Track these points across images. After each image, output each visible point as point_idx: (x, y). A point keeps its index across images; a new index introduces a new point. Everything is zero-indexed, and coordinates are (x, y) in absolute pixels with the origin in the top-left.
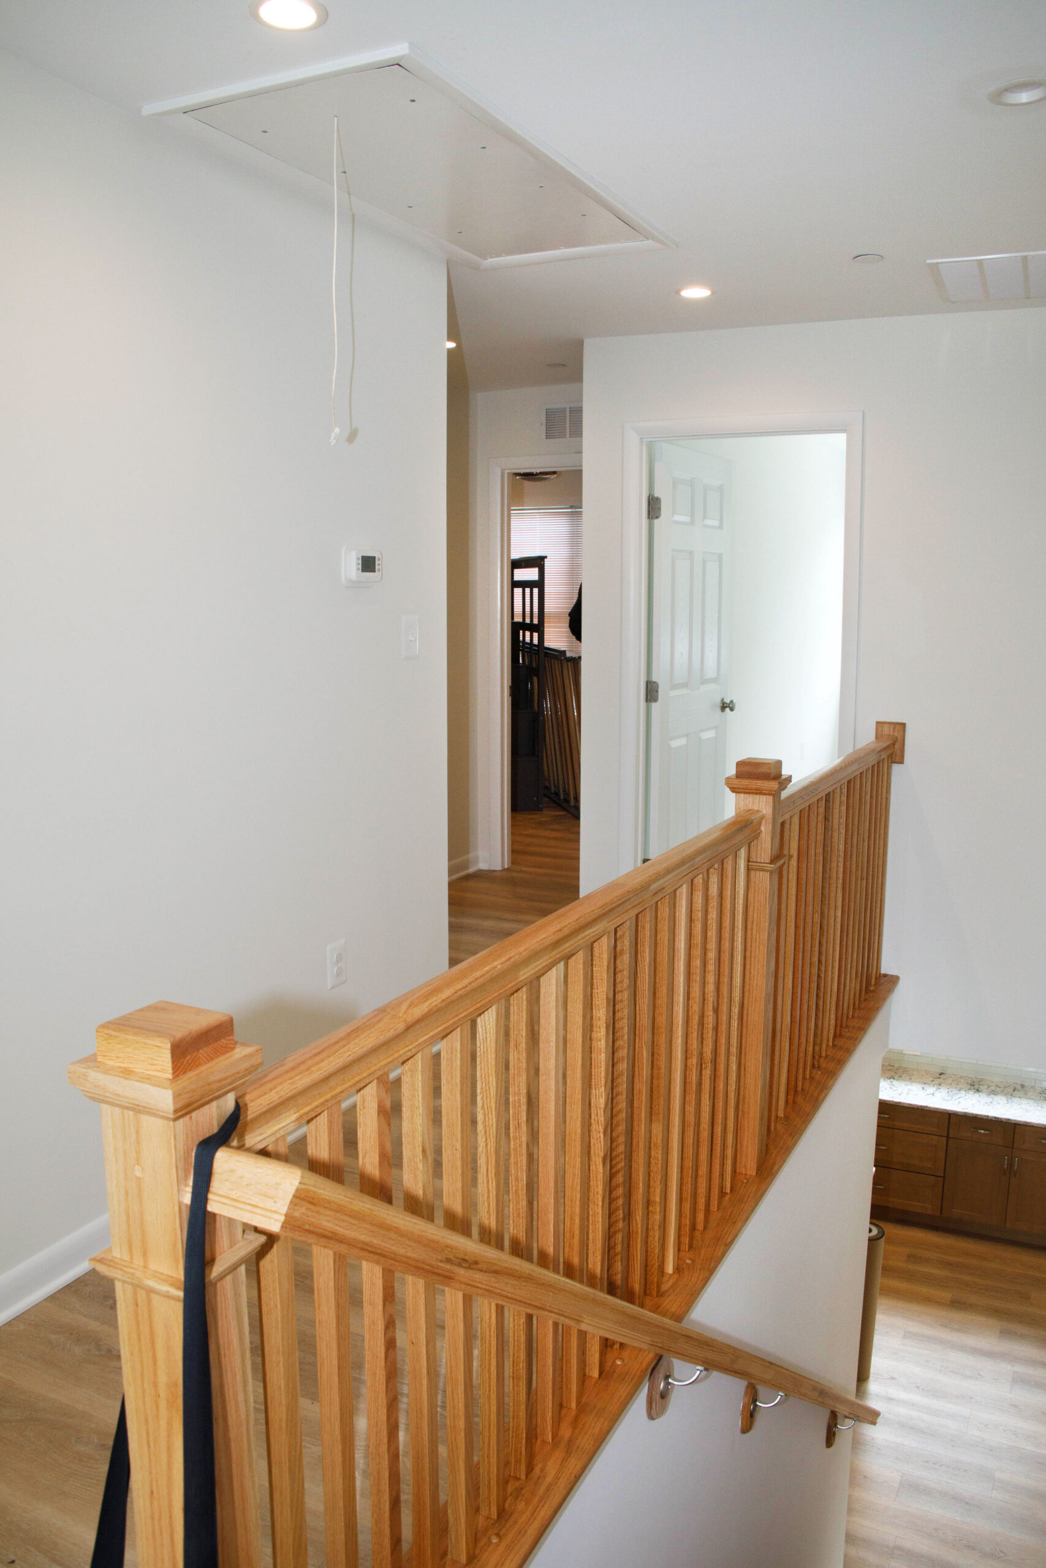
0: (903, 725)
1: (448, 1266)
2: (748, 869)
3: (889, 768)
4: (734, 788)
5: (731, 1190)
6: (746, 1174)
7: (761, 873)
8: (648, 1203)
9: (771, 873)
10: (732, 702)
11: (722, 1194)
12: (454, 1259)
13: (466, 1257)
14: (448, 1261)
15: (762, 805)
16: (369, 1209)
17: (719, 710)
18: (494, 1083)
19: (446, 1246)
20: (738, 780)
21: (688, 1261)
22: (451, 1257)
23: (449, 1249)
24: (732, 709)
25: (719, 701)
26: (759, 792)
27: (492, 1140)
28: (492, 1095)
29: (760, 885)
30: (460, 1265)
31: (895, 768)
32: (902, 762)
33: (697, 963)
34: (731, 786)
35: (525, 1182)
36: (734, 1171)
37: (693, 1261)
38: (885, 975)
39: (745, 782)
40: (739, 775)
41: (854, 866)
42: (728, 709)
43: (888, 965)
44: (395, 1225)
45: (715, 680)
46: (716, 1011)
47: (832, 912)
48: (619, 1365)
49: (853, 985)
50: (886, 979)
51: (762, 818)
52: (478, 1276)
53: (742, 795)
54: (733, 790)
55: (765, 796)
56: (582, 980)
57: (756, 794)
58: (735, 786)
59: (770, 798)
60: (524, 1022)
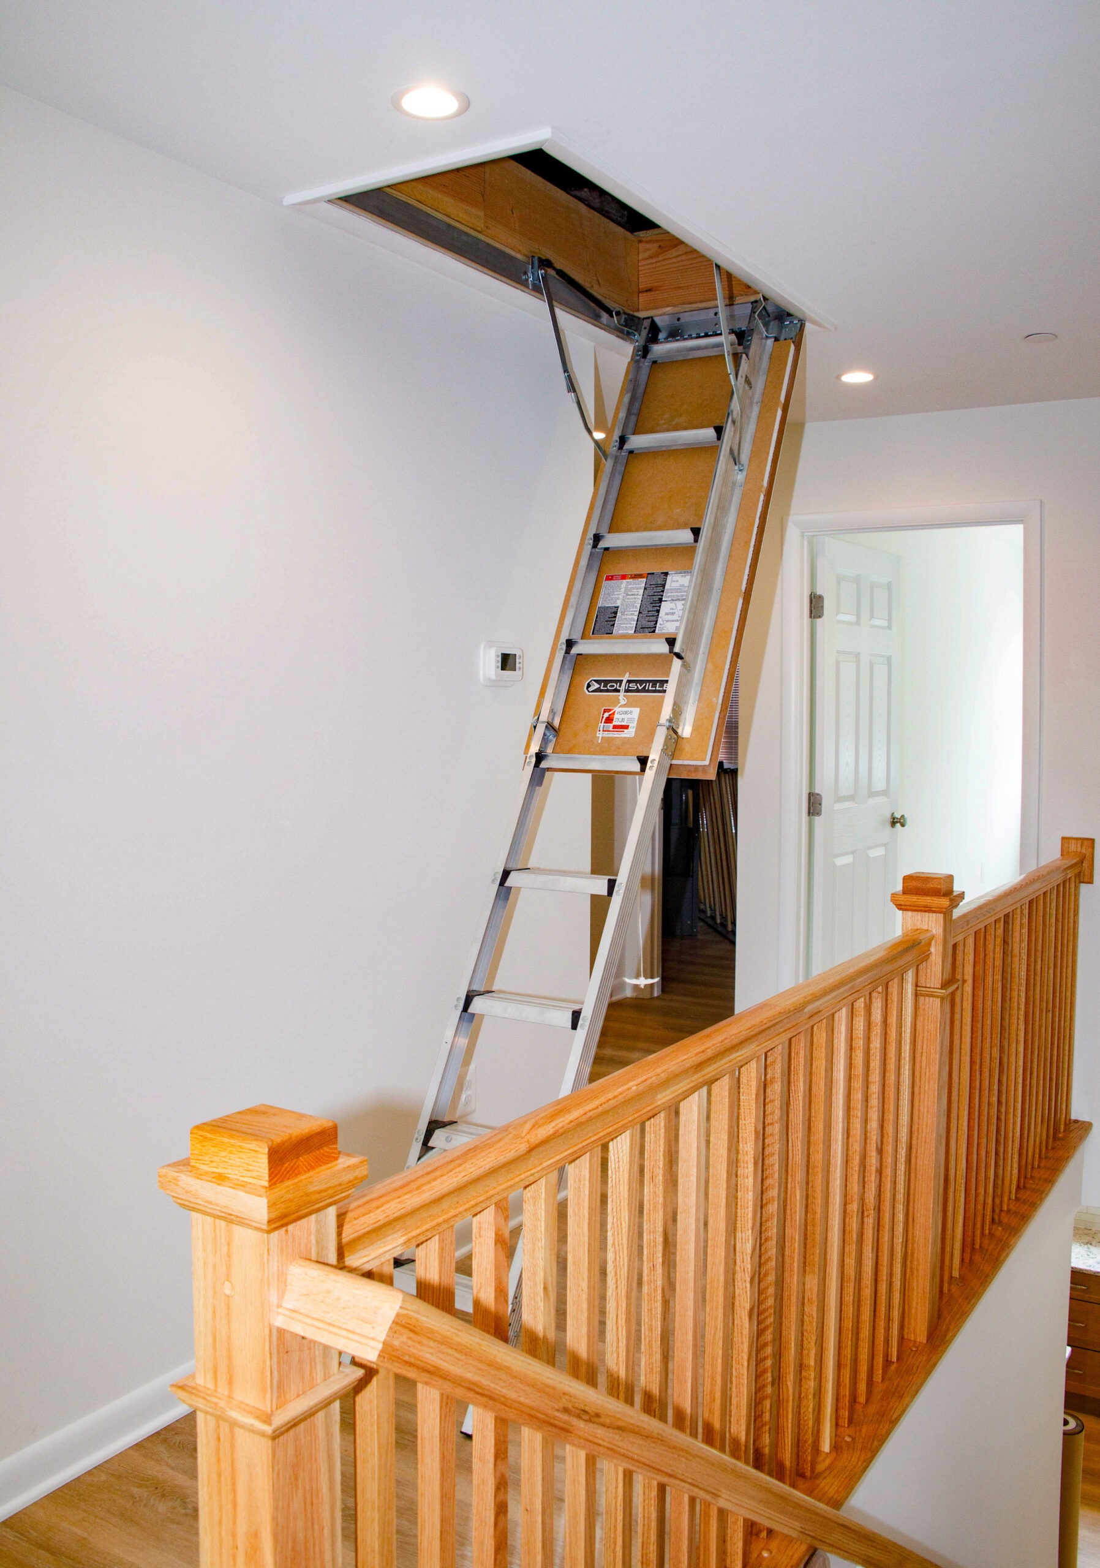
0: (1092, 841)
1: (565, 1417)
2: (916, 995)
3: (1077, 888)
4: (901, 905)
5: (898, 1359)
6: (915, 1341)
7: (931, 999)
8: (801, 1367)
9: (942, 999)
10: (903, 816)
11: (887, 1362)
12: (573, 1410)
13: (587, 1409)
14: (566, 1410)
15: (933, 924)
16: (478, 1343)
17: (888, 825)
18: (627, 1218)
19: (564, 1394)
20: (905, 896)
21: (848, 1439)
22: (570, 1406)
23: (567, 1397)
24: (903, 825)
25: (888, 816)
26: (928, 909)
27: (623, 1282)
28: (624, 1232)
29: (930, 1013)
30: (579, 1417)
31: (1084, 888)
32: (1091, 882)
33: (858, 1096)
34: (898, 903)
35: (659, 1333)
36: (901, 1338)
37: (853, 1439)
38: (1076, 1121)
39: (913, 899)
40: (906, 891)
41: (1038, 996)
42: (898, 825)
43: (1079, 1110)
44: (506, 1364)
45: (884, 793)
46: (880, 1151)
47: (1014, 1046)
48: (764, 1558)
49: (1038, 1132)
50: (1076, 1125)
51: (933, 937)
52: (599, 1431)
53: (910, 913)
54: (900, 907)
55: (934, 914)
56: (727, 1109)
57: (925, 911)
58: (902, 903)
59: (941, 916)
60: (662, 1152)
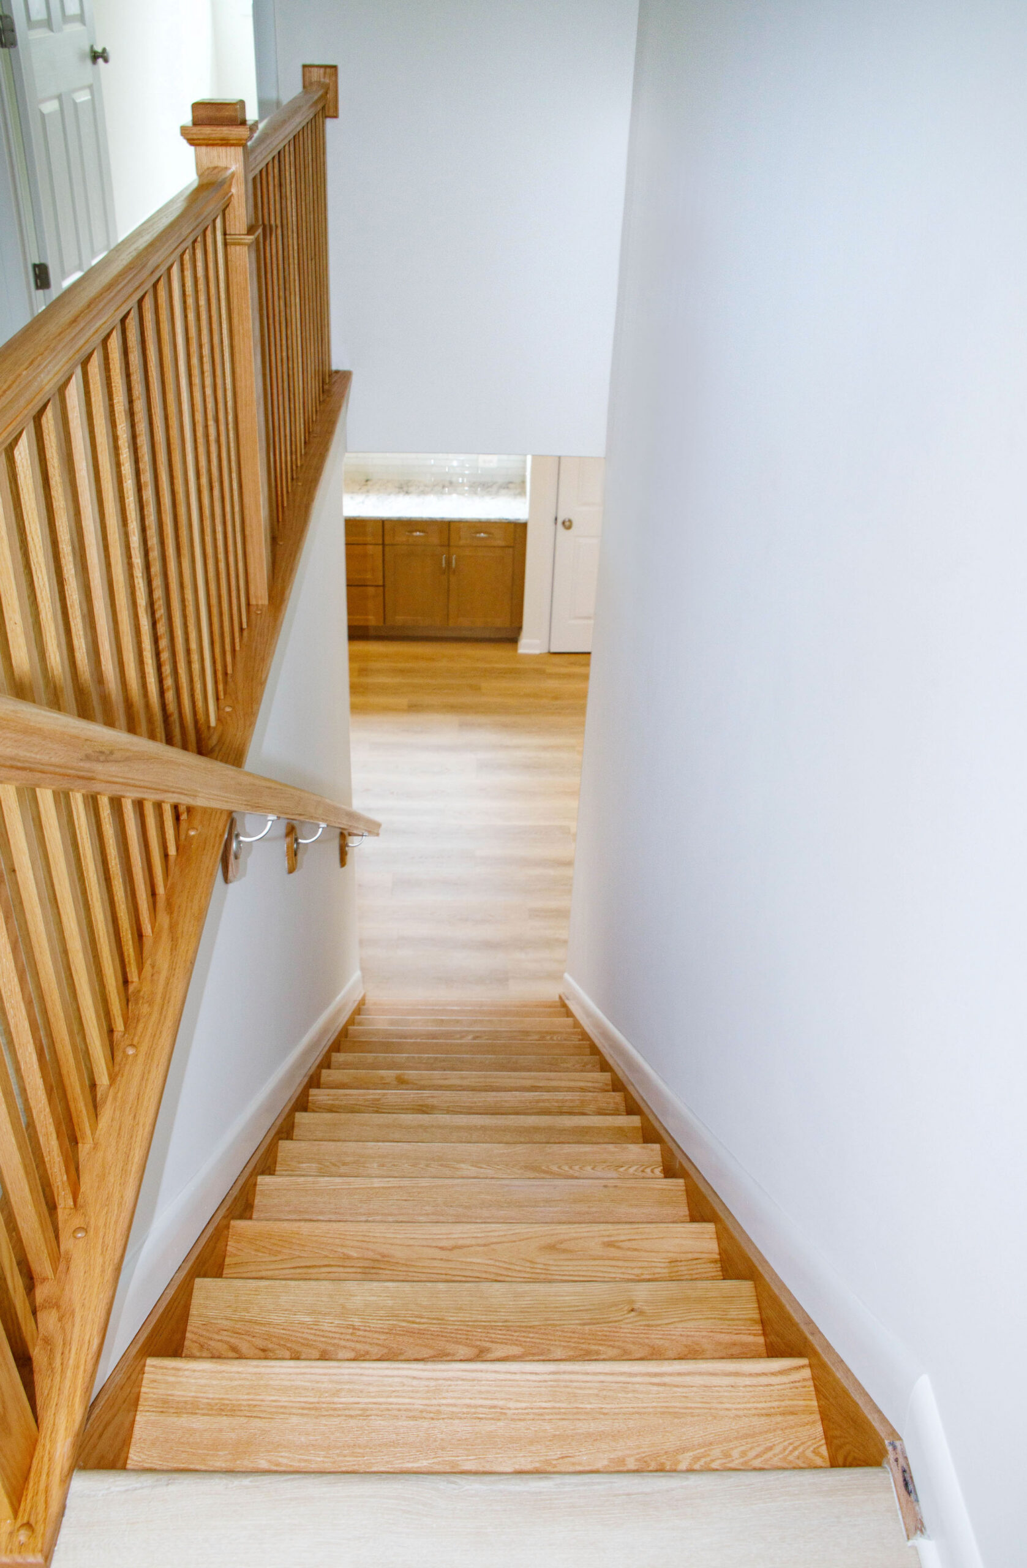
0: (334, 68)
1: (87, 765)
2: (225, 244)
3: (323, 123)
4: (193, 140)
5: (247, 625)
6: (257, 605)
7: (238, 248)
8: (188, 651)
9: (249, 246)
11: (241, 630)
12: (93, 754)
13: (103, 749)
14: (88, 758)
15: (231, 161)
16: (13, 711)
17: (89, 62)
19: (86, 740)
20: (199, 128)
21: (228, 709)
22: (90, 751)
23: (88, 743)
24: (106, 61)
25: (87, 49)
26: (225, 143)
29: (238, 263)
30: (98, 760)
31: (330, 123)
32: (336, 117)
33: (195, 361)
34: (189, 137)
35: (85, 650)
36: (248, 604)
37: (233, 708)
38: (337, 372)
39: (207, 131)
40: (195, 123)
41: (305, 243)
42: (100, 61)
43: (339, 361)
44: (38, 726)
45: (81, 18)
46: (217, 421)
47: (293, 296)
49: (313, 386)
50: (339, 375)
51: (233, 175)
52: (114, 769)
53: (203, 149)
54: (192, 142)
55: (233, 148)
56: (100, 388)
57: (222, 145)
58: (195, 137)
59: (240, 150)
60: (55, 448)
